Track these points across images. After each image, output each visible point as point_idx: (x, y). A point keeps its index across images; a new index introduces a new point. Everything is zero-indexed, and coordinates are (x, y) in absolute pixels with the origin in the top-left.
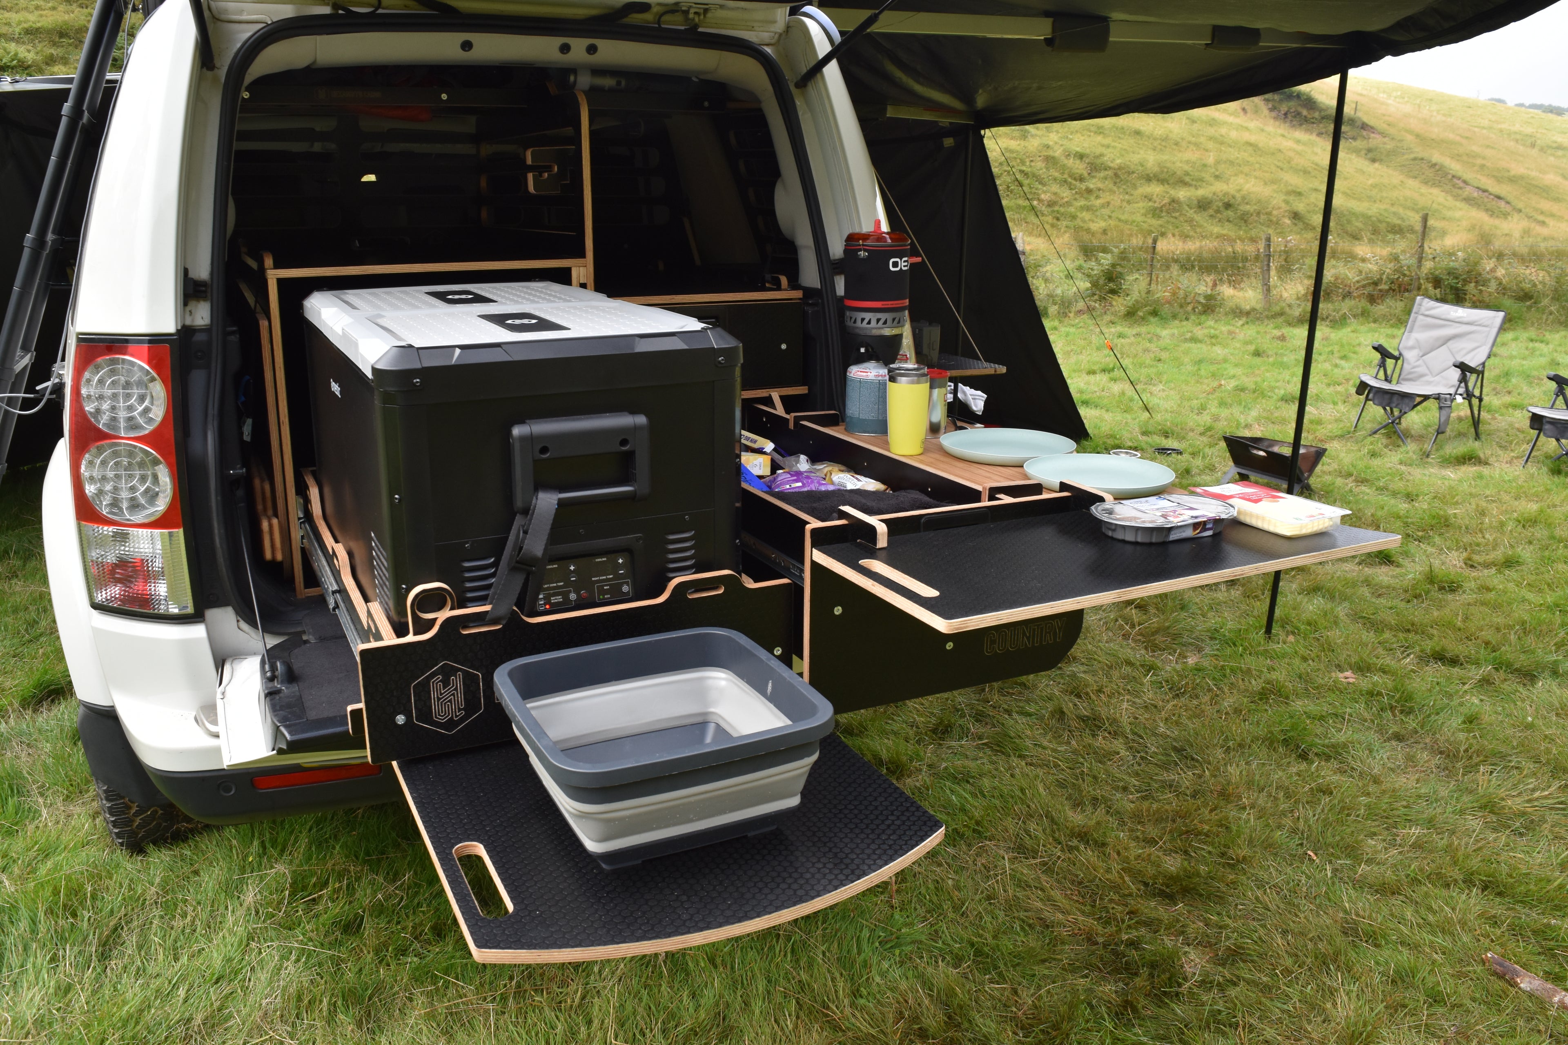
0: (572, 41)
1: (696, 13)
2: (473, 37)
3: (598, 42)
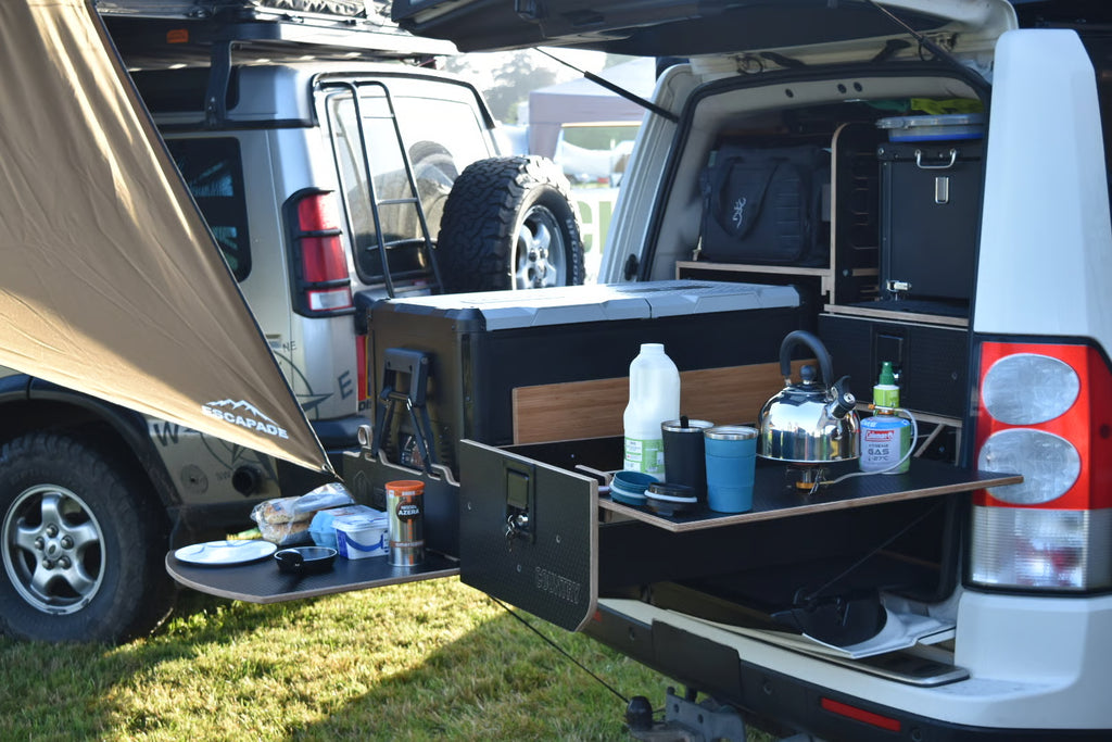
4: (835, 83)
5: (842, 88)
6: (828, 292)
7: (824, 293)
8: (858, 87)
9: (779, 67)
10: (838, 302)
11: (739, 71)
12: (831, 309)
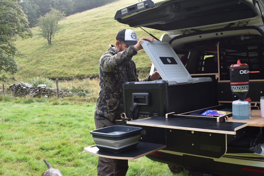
0: (218, 33)
1: (245, 22)
2: (201, 35)
3: (222, 32)
4: (215, 33)
5: (217, 34)
6: (218, 78)
7: (216, 78)
8: (222, 34)
9: (196, 32)
10: (221, 80)
11: (183, 34)
12: (219, 81)
